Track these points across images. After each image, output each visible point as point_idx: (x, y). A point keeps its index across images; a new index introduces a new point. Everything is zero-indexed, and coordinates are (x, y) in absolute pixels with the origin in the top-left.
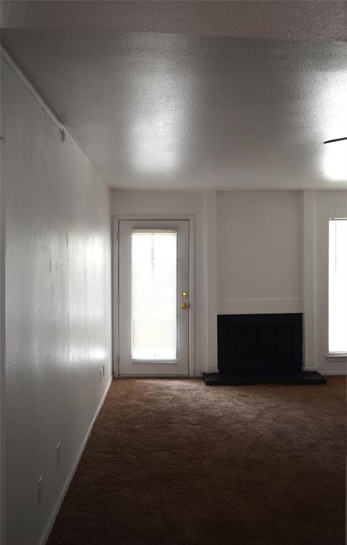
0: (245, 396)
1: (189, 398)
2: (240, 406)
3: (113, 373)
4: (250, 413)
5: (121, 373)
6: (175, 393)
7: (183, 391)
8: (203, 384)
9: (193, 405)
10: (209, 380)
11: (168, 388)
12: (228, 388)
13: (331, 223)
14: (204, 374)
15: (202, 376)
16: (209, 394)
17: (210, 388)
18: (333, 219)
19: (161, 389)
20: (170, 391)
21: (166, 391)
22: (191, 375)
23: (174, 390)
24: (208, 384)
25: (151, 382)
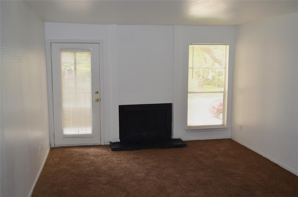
0: (137, 158)
1: (101, 162)
2: (134, 166)
3: (50, 145)
4: (141, 172)
5: (56, 144)
6: (92, 158)
7: (96, 156)
8: (110, 150)
9: (104, 168)
10: (114, 147)
11: (87, 154)
12: (126, 152)
13: (191, 47)
14: (111, 143)
15: (109, 144)
16: (114, 158)
17: (115, 153)
18: (191, 44)
19: (82, 155)
20: (88, 157)
21: (86, 157)
22: (103, 144)
23: (91, 156)
24: (114, 150)
25: (76, 150)
